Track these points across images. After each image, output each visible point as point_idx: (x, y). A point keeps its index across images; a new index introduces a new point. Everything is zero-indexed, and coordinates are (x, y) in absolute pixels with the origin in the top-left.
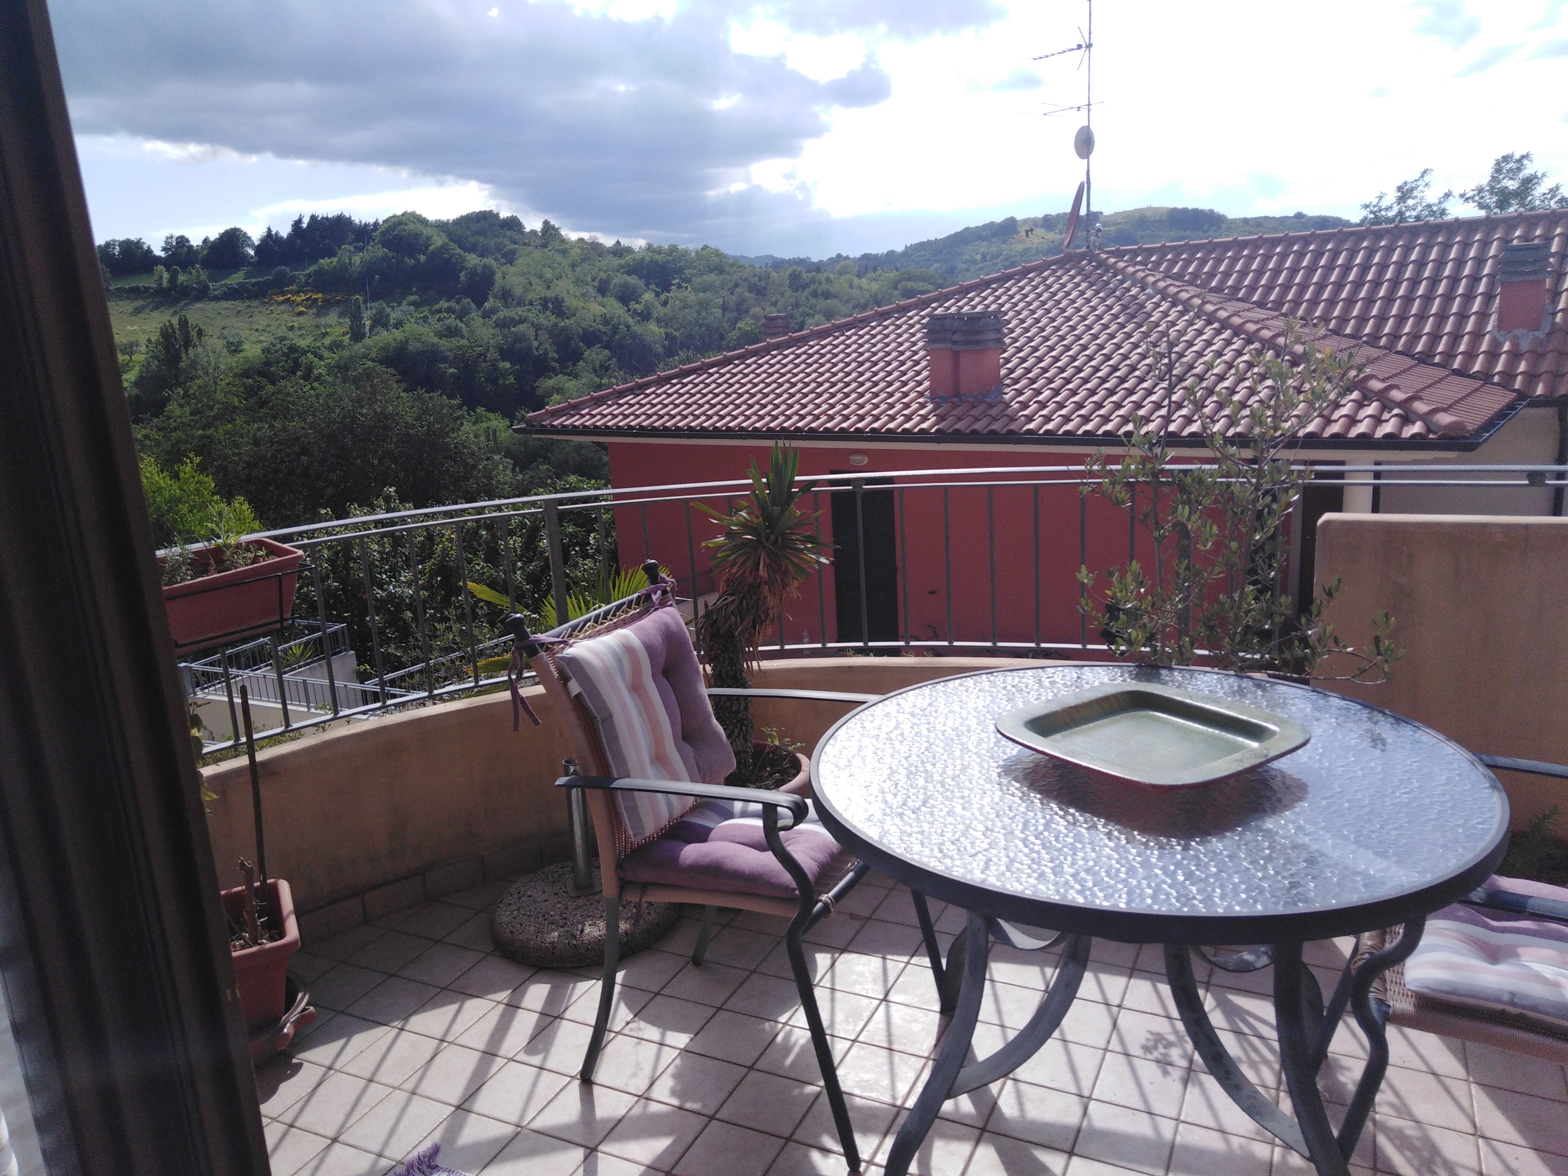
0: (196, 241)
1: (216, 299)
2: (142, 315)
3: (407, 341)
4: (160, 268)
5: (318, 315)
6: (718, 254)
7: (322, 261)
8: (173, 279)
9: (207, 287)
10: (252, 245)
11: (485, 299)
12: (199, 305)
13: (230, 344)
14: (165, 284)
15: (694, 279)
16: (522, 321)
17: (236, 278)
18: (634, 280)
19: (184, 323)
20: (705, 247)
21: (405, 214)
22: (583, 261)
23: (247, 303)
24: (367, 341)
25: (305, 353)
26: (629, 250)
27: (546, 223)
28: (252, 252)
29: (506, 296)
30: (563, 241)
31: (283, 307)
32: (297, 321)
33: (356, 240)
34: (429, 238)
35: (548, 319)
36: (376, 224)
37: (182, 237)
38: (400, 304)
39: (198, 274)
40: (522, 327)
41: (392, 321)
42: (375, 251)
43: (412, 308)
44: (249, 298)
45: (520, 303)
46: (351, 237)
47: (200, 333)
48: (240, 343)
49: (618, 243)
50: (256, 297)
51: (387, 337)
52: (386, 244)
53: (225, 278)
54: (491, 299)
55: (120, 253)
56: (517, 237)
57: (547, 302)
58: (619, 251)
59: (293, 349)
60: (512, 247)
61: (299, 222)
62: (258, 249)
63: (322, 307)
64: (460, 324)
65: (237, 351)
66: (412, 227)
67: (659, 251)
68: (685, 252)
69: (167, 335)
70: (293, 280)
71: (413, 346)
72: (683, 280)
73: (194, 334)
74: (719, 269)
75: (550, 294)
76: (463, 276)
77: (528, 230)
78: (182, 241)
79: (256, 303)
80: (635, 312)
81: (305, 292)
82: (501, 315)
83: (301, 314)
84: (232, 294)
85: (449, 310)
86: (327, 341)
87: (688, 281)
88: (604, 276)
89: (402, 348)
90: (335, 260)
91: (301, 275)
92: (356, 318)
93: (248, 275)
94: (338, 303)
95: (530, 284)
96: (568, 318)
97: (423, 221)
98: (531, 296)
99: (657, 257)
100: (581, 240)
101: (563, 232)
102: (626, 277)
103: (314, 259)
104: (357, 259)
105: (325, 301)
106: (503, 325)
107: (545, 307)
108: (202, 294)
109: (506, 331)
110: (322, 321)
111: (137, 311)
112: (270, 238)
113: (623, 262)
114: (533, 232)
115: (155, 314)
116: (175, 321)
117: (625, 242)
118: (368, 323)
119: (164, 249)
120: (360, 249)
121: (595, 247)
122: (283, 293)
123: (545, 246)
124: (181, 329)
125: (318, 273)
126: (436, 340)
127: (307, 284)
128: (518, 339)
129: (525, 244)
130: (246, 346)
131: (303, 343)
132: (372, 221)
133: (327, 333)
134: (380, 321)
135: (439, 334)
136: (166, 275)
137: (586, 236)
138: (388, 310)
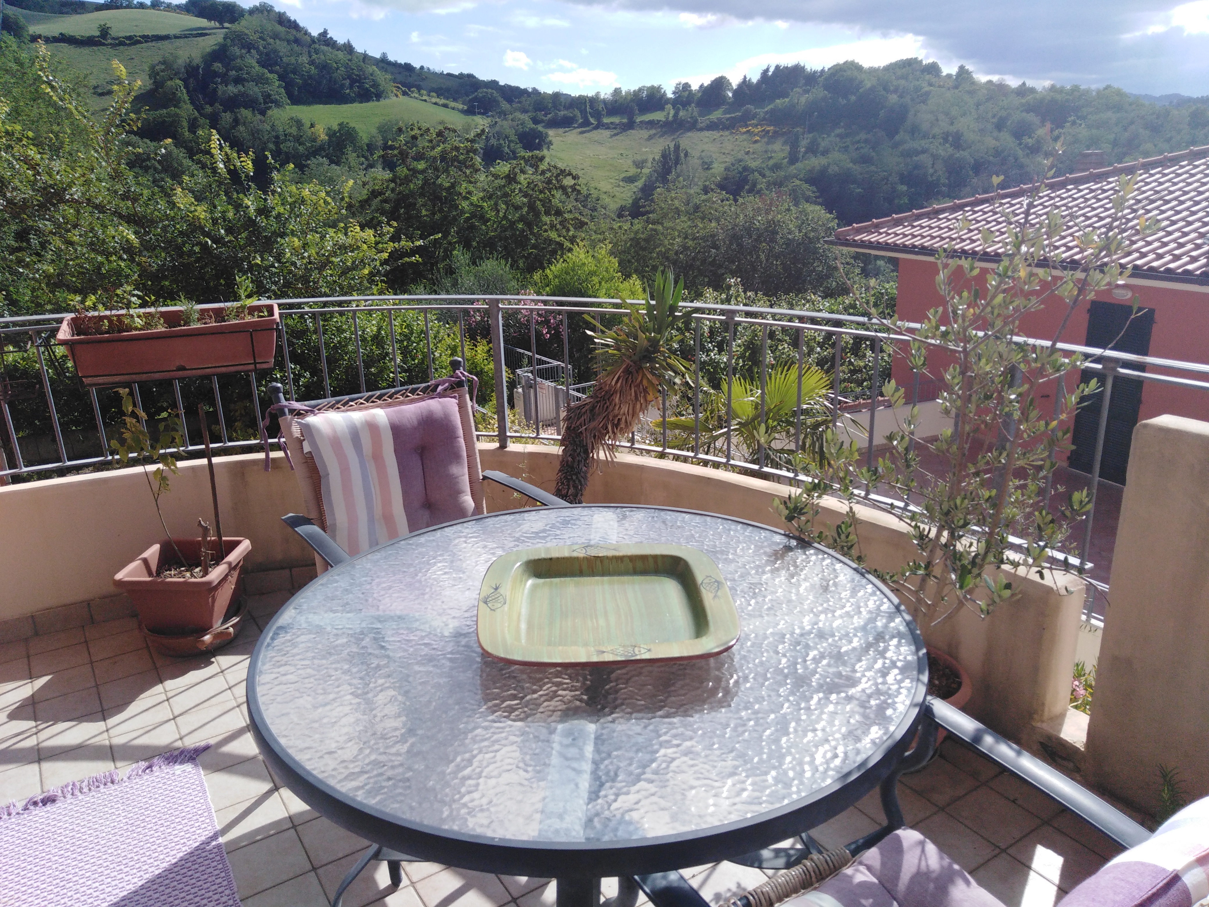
0: (695, 87)
1: (701, 130)
2: (653, 141)
3: (829, 165)
4: (669, 106)
5: (768, 143)
6: (1119, 93)
7: (778, 101)
8: (676, 115)
9: (696, 121)
10: (731, 89)
11: (897, 133)
12: (689, 134)
13: (704, 163)
14: (671, 118)
15: (1089, 117)
16: (924, 151)
17: (717, 115)
18: (1032, 118)
19: (677, 147)
20: (1108, 87)
21: (846, 63)
22: (988, 100)
23: (721, 133)
24: (799, 165)
25: (753, 171)
26: (1032, 90)
27: (962, 68)
28: (730, 95)
29: (914, 131)
30: (973, 83)
31: (744, 137)
32: (752, 148)
33: (806, 84)
34: (861, 82)
35: (944, 151)
36: (823, 71)
37: (687, 84)
38: (829, 136)
39: (693, 110)
40: (923, 157)
41: (821, 149)
42: (818, 93)
43: (838, 139)
44: (723, 129)
45: (925, 136)
46: (802, 82)
47: (686, 155)
48: (712, 162)
49: (1024, 84)
50: (728, 129)
51: (815, 162)
52: (826, 87)
53: (709, 114)
54: (902, 133)
55: (647, 96)
56: (934, 80)
57: (947, 136)
58: (1023, 91)
59: (745, 169)
60: (927, 89)
61: (767, 70)
62: (736, 92)
63: (772, 137)
64: (873, 154)
65: (708, 169)
66: (849, 73)
67: (1061, 91)
68: (1088, 91)
69: (665, 156)
70: (754, 117)
71: (833, 169)
72: (1078, 118)
73: (682, 155)
74: (1118, 108)
75: (953, 129)
76: (882, 113)
77: (944, 74)
78: (686, 86)
79: (727, 133)
80: (1027, 146)
81: (761, 125)
82: (906, 146)
83: (756, 142)
84: (712, 127)
85: (866, 141)
86: (771, 163)
87: (1084, 118)
88: (1003, 113)
89: (824, 170)
90: (787, 100)
91: (761, 112)
92: (794, 145)
93: (725, 113)
94: (784, 134)
95: (937, 120)
96: (964, 150)
97: (858, 68)
98: (936, 130)
99: (1059, 97)
100: (990, 82)
101: (975, 76)
102: (1024, 114)
103: (772, 99)
104: (803, 100)
105: (775, 132)
106: (908, 154)
107: (946, 140)
108: (693, 126)
109: (909, 160)
110: (770, 147)
111: (650, 138)
112: (745, 83)
113: (1024, 101)
114: (949, 76)
115: (661, 140)
116: (672, 146)
117: (1030, 83)
118: (803, 150)
119: (674, 93)
120: (807, 92)
121: (1001, 87)
122: (746, 126)
123: (956, 87)
124: (675, 151)
125: (772, 111)
126: (851, 165)
127: (764, 119)
128: (917, 167)
129: (940, 86)
130: (715, 165)
131: (753, 164)
132: (819, 69)
133: (771, 157)
134: (812, 149)
135: (854, 162)
136: (672, 112)
137: (995, 78)
138: (819, 140)
